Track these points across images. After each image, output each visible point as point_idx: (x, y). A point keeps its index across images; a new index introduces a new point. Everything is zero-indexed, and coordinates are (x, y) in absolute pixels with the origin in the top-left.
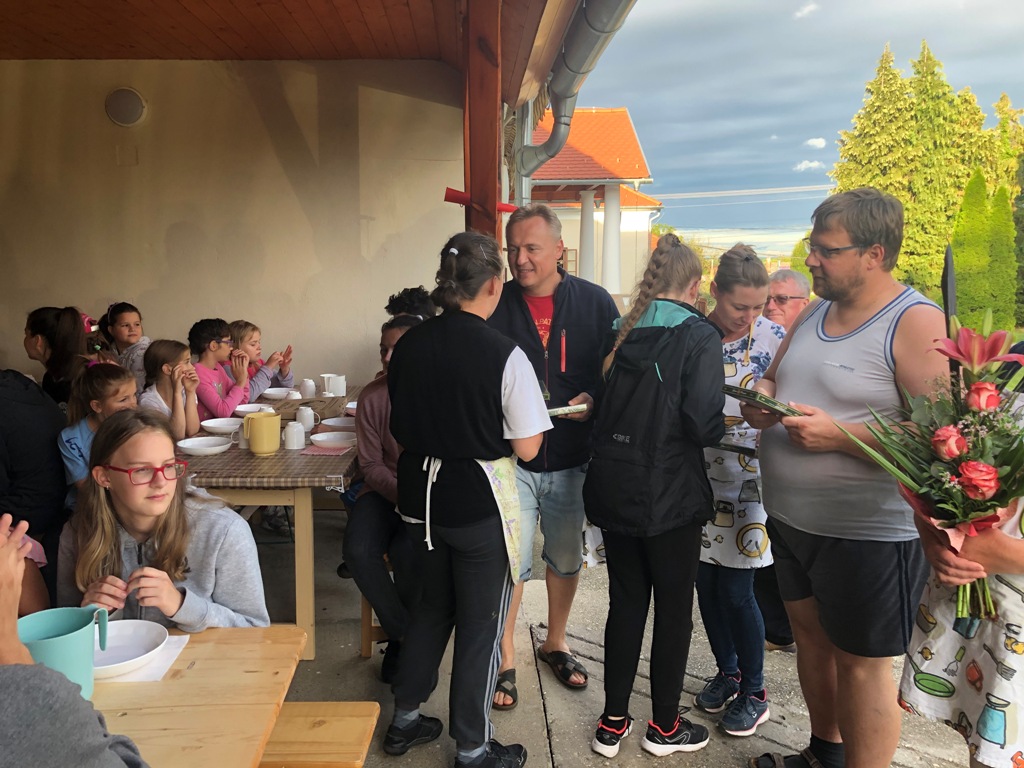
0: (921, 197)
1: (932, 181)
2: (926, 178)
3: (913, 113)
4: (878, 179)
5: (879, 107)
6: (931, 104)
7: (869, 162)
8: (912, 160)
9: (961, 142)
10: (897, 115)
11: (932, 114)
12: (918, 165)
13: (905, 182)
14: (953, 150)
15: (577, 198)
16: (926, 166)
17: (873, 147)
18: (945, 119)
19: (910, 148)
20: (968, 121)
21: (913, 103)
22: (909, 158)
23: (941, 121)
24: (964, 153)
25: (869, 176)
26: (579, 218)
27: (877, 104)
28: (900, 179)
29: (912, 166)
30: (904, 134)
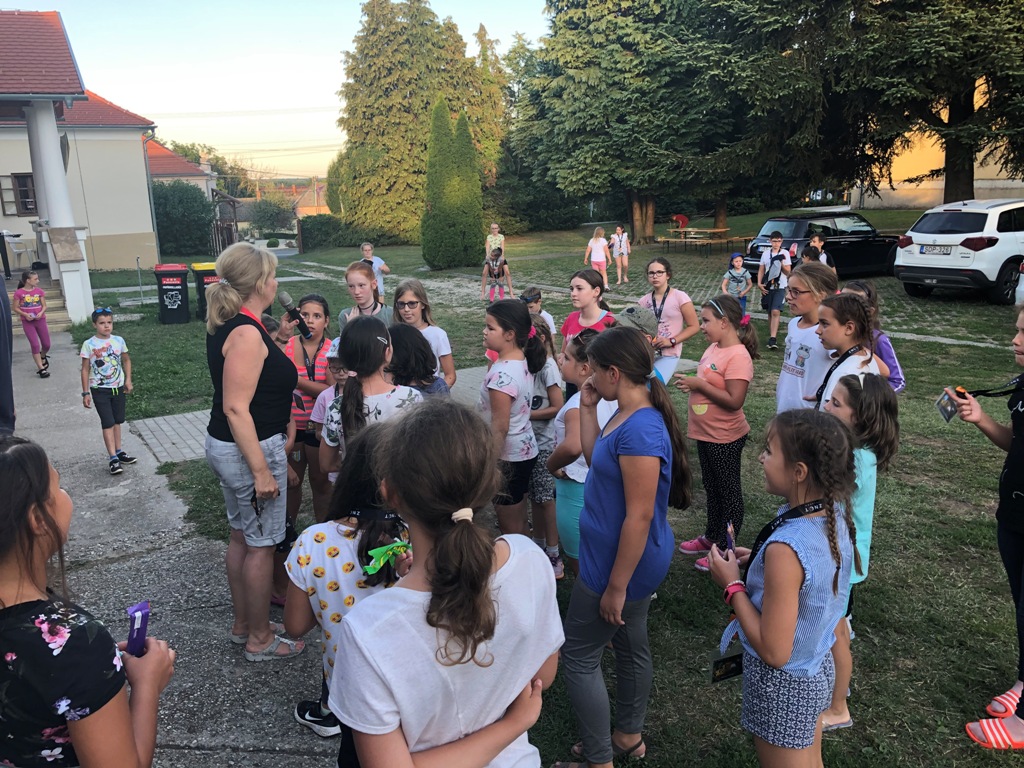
0: (422, 118)
1: (428, 103)
2: (423, 101)
3: (405, 37)
4: (381, 100)
5: (375, 30)
6: (419, 29)
7: (371, 84)
8: (410, 83)
9: (449, 68)
10: (392, 38)
11: (422, 39)
12: (414, 86)
13: (405, 103)
14: (443, 74)
15: (22, 116)
16: (422, 88)
17: (373, 69)
18: (433, 44)
19: (406, 71)
20: (453, 48)
21: (405, 28)
22: (407, 80)
23: (430, 45)
24: (452, 78)
25: (373, 98)
26: (27, 138)
27: (372, 27)
28: (401, 101)
29: (409, 88)
30: (399, 57)
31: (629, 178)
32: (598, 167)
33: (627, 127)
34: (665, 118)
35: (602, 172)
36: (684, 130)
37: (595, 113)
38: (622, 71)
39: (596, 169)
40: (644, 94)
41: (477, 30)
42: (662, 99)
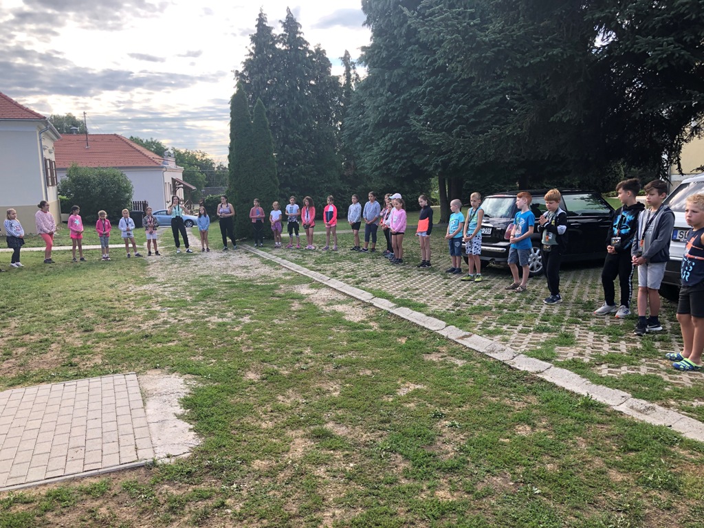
9: (316, 83)
31: (427, 163)
32: (398, 154)
33: (421, 117)
34: (455, 108)
35: (402, 158)
36: (472, 120)
37: (397, 105)
38: (420, 69)
39: (397, 156)
40: (438, 87)
41: (343, 55)
42: (455, 91)
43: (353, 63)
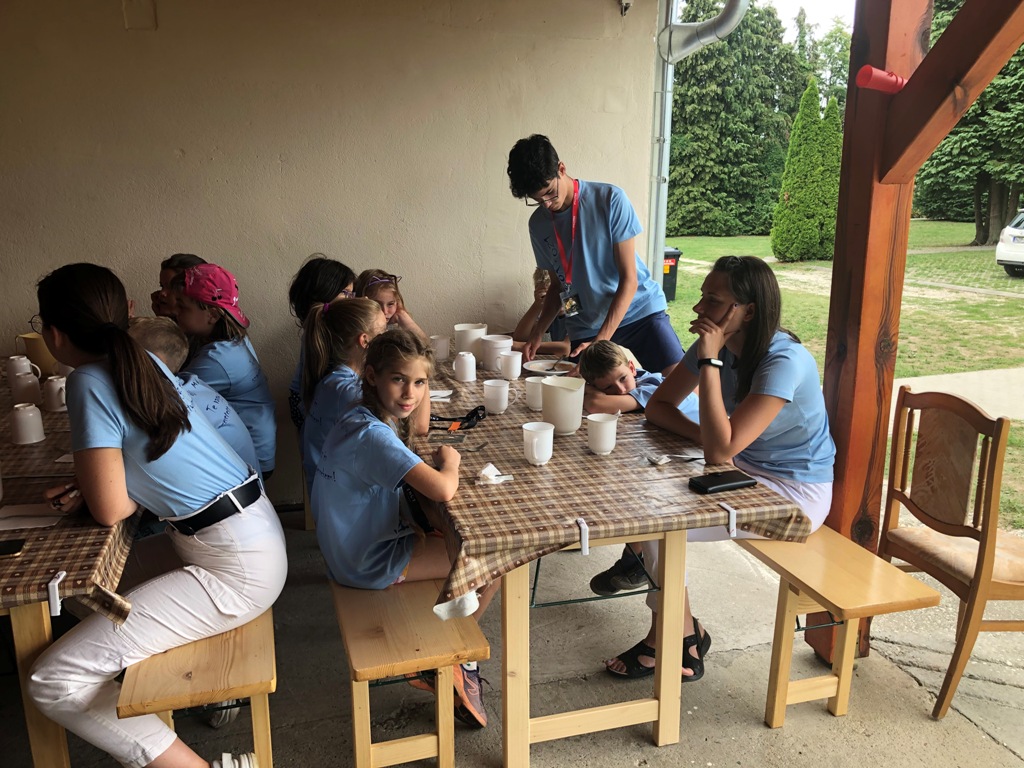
9: (766, 55)
20: (771, 33)
22: (722, 68)
24: (768, 65)
31: (1004, 171)
41: (796, 15)
43: (810, 27)
